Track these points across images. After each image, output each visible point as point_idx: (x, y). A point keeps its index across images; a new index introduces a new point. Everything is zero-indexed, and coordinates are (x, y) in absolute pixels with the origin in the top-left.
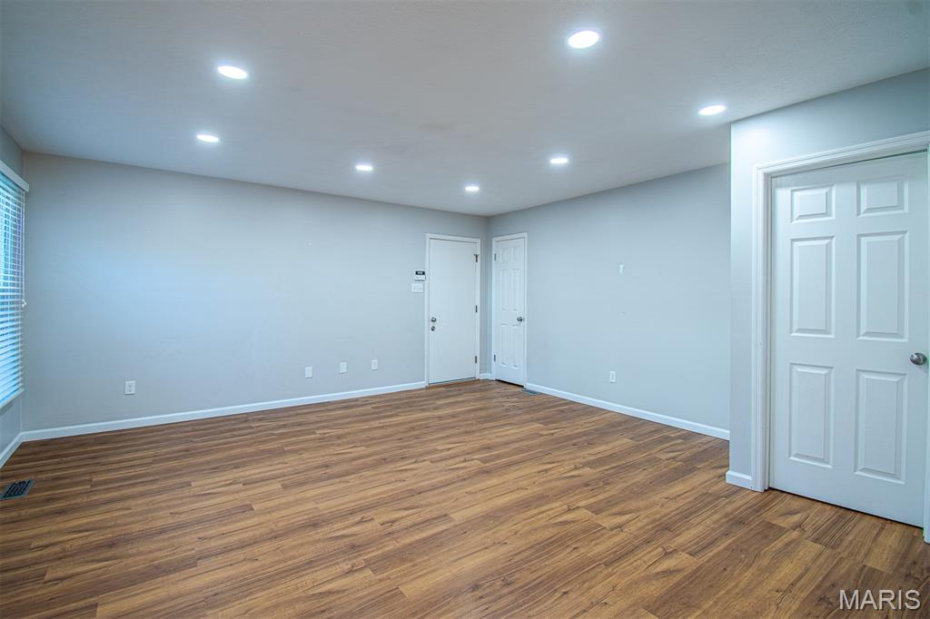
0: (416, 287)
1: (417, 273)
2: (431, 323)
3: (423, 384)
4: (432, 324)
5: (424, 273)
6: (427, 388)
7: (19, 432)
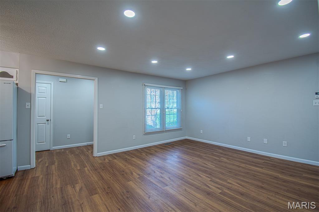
0: (318, 102)
1: (316, 94)
7: (186, 136)
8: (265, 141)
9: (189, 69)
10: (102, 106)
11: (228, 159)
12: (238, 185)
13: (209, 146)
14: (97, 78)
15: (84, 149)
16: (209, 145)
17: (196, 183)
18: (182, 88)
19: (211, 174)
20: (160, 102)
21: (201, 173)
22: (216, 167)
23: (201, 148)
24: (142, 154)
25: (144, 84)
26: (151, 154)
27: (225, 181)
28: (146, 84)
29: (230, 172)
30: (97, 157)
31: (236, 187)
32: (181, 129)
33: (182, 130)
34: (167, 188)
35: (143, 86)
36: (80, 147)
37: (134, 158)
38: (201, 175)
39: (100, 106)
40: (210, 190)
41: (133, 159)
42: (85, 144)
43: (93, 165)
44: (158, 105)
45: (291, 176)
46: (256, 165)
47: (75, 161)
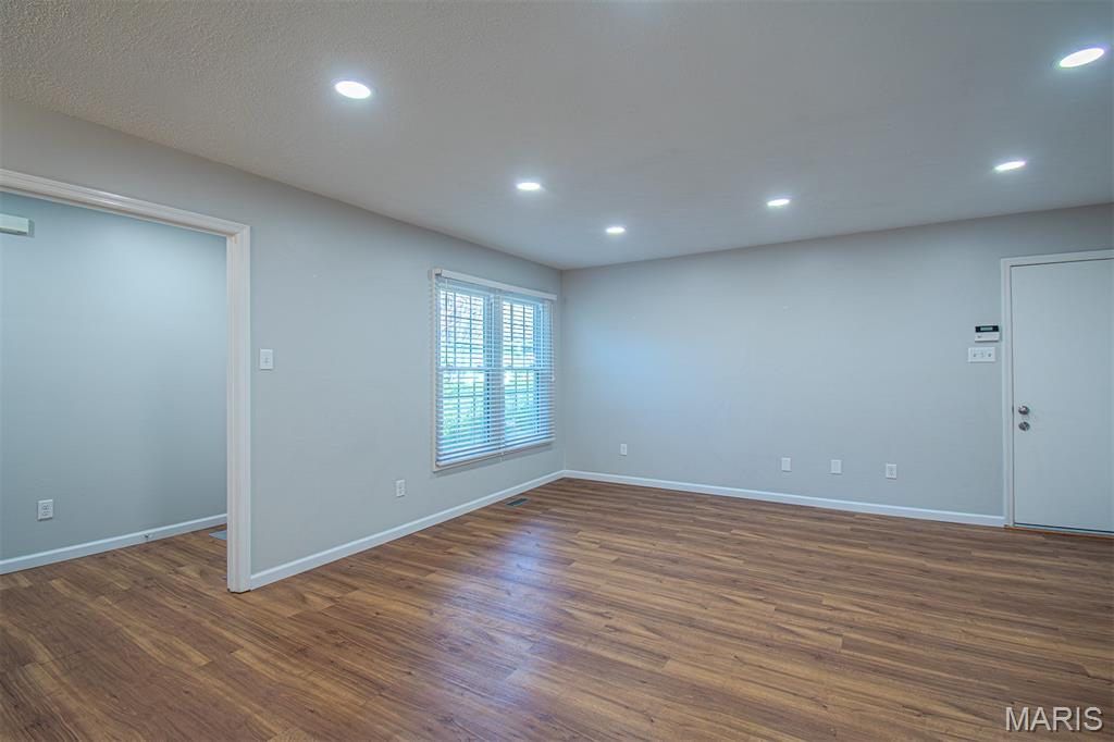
0: (980, 353)
1: (978, 329)
2: (1017, 414)
3: (998, 520)
4: (1019, 419)
5: (996, 329)
6: (1007, 529)
7: (562, 469)
8: (836, 466)
9: (616, 230)
10: (271, 360)
11: (753, 531)
12: (861, 610)
13: (659, 496)
14: (249, 227)
15: (144, 562)
16: (662, 494)
17: (749, 629)
18: (554, 297)
19: (758, 590)
20: (487, 349)
21: (727, 591)
22: (747, 562)
23: (640, 504)
24: (451, 550)
25: (438, 271)
26: (489, 547)
27: (818, 603)
28: (446, 273)
29: (803, 572)
30: (249, 591)
31: (864, 619)
32: (548, 444)
33: (551, 449)
34: (671, 667)
35: (430, 279)
36: (114, 553)
37: (432, 572)
38: (740, 600)
39: (262, 361)
40: (809, 642)
41: (431, 577)
42: (135, 537)
43: (262, 632)
44: (479, 359)
45: (949, 560)
46: (840, 539)
47: (148, 629)
